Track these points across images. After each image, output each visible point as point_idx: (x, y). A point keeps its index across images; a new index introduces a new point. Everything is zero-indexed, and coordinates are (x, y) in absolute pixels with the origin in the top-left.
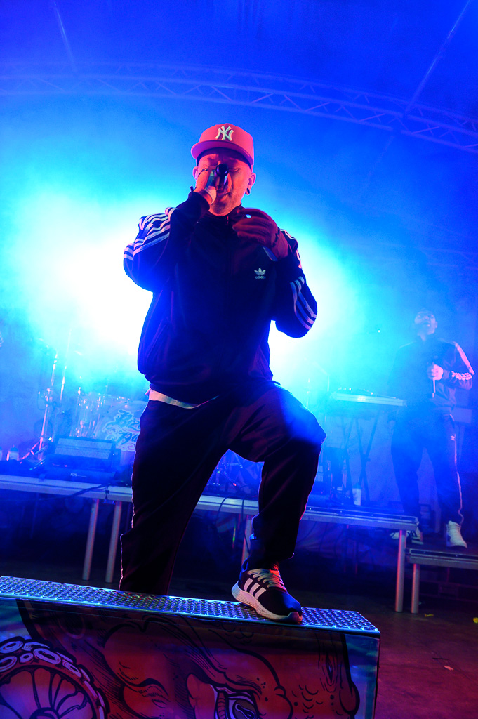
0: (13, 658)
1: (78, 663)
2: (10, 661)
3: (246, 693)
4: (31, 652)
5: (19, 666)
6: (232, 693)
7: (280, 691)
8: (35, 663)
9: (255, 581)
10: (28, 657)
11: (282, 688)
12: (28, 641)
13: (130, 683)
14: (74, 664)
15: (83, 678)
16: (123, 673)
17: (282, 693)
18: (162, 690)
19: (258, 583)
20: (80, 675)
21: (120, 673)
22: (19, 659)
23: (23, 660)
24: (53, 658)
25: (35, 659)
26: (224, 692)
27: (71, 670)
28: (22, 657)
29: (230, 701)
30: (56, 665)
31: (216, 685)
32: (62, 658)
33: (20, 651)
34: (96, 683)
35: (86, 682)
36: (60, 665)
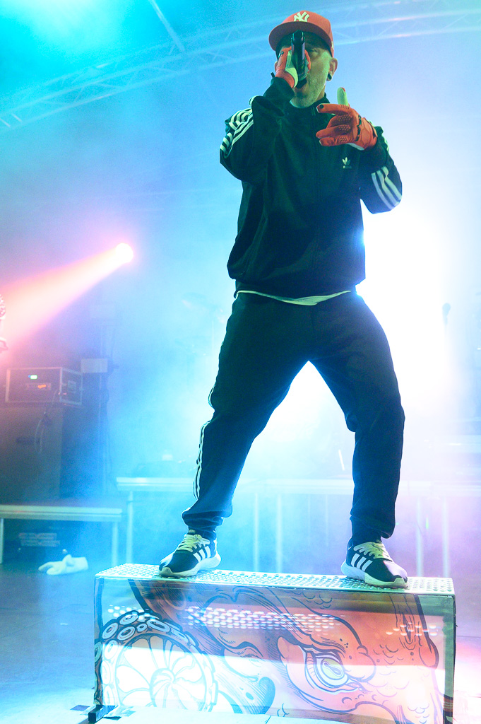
0: (132, 628)
1: (184, 631)
2: (129, 631)
3: (331, 652)
4: (145, 622)
5: (137, 635)
6: (318, 652)
7: (362, 650)
8: (149, 632)
9: (362, 555)
10: (143, 627)
11: (364, 647)
12: (142, 614)
13: (229, 646)
14: (181, 631)
15: (189, 644)
16: (222, 638)
17: (365, 652)
18: (256, 651)
19: (365, 556)
20: (187, 641)
21: (220, 638)
22: (136, 629)
23: (139, 630)
24: (163, 627)
25: (149, 629)
26: (311, 652)
27: (179, 636)
28: (138, 627)
29: (317, 659)
30: (167, 633)
31: (303, 646)
32: (170, 627)
33: (136, 622)
34: (200, 647)
35: (192, 646)
36: (170, 633)
